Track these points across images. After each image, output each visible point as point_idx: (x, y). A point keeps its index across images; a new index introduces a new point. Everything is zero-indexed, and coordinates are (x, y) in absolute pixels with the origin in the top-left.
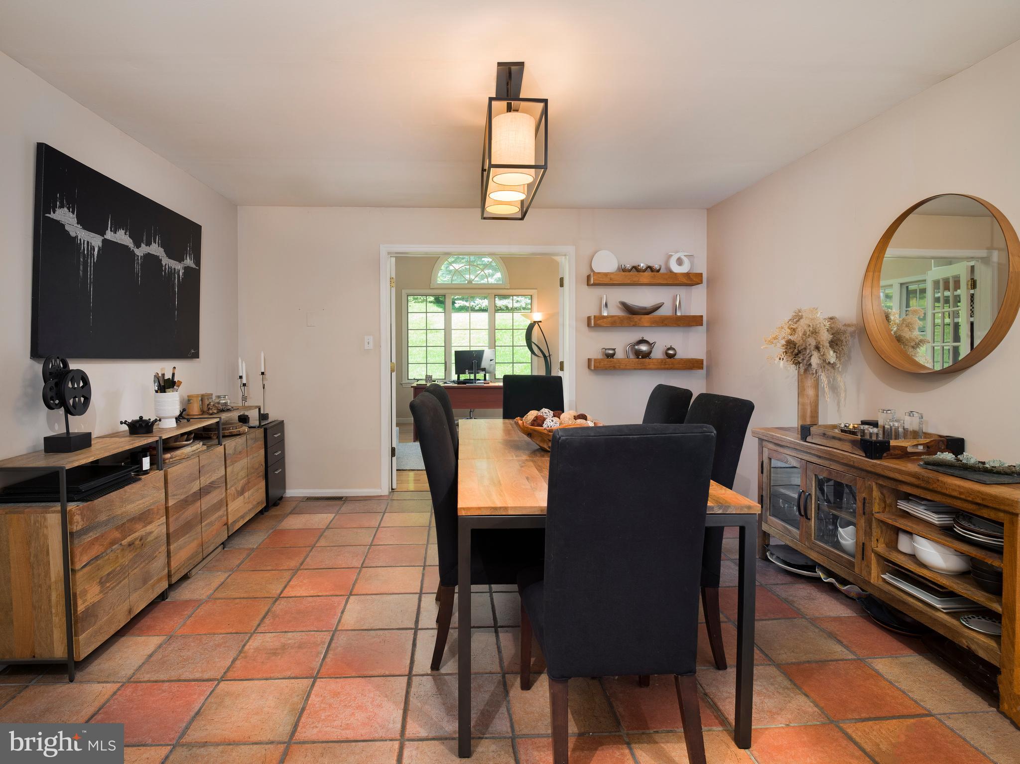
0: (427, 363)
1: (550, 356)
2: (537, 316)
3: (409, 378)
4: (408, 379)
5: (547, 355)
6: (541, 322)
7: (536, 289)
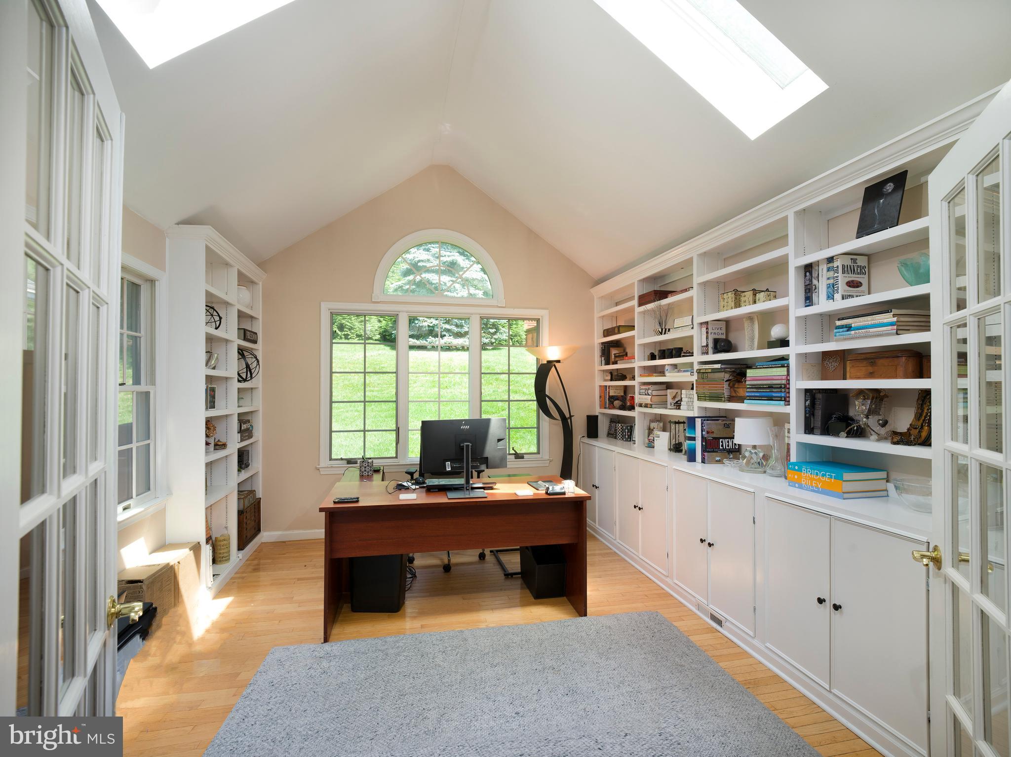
0: (364, 431)
1: (571, 416)
2: (552, 353)
3: (334, 457)
4: (331, 459)
5: (567, 416)
6: (558, 361)
7: (548, 309)
